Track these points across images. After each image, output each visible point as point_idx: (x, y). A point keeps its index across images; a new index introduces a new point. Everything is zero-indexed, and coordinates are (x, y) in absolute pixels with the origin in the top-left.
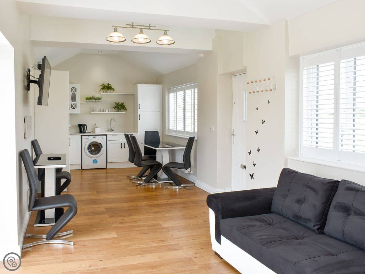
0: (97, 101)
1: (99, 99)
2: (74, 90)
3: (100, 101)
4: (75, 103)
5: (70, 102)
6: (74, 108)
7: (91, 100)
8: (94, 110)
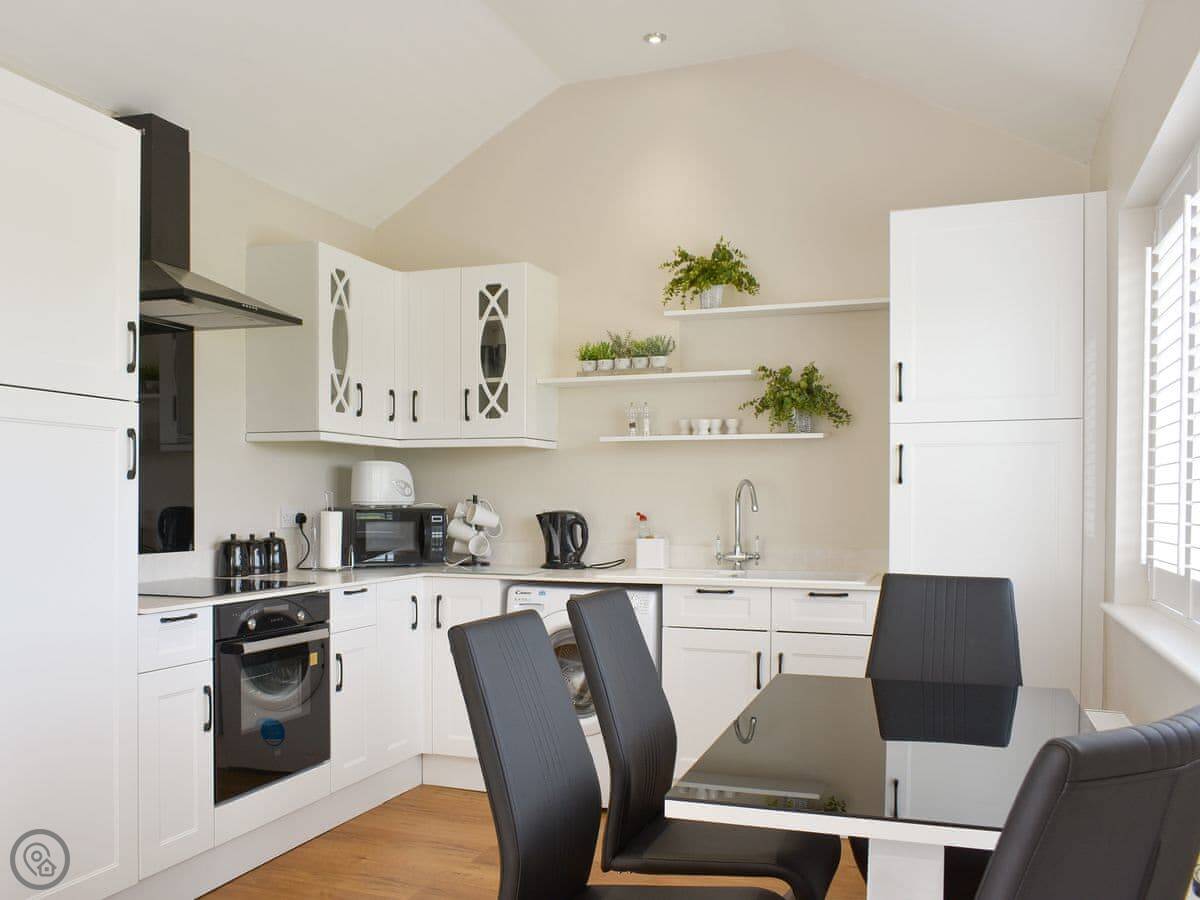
0: (641, 362)
1: (654, 349)
2: (493, 301)
3: (659, 361)
4: (503, 381)
5: (476, 377)
6: (493, 414)
7: (606, 364)
8: (632, 425)
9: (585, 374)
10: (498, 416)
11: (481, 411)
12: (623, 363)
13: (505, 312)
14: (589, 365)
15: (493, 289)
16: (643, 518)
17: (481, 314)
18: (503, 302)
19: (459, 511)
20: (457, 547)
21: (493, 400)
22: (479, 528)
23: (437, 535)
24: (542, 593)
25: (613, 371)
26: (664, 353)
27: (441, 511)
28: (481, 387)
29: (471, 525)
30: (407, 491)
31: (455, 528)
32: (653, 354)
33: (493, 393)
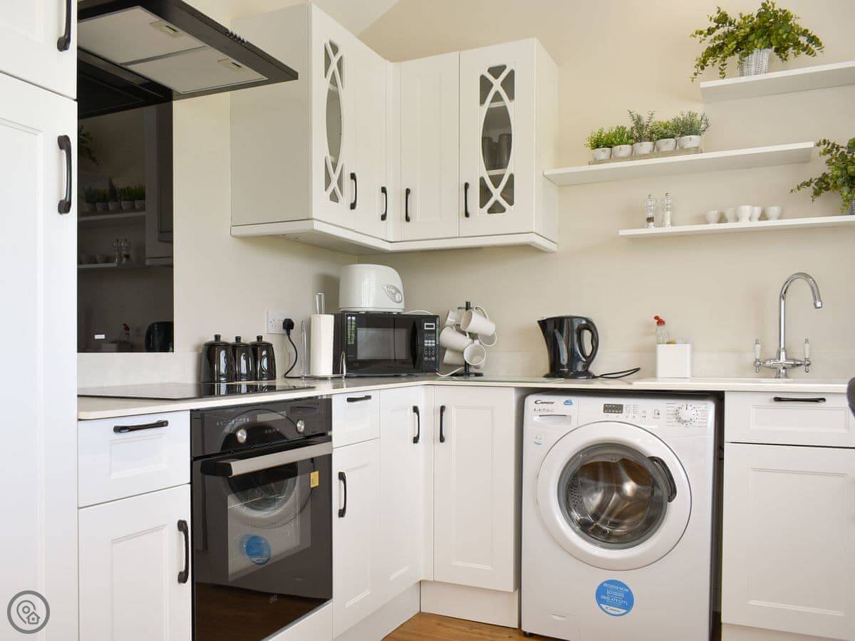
0: (668, 144)
1: (686, 128)
2: (497, 85)
3: (691, 141)
4: (507, 173)
5: (476, 169)
6: (496, 209)
7: (624, 150)
8: (650, 220)
9: (597, 161)
10: (503, 210)
11: (482, 206)
12: (646, 146)
13: (511, 97)
14: (603, 153)
15: (496, 71)
16: (660, 322)
17: (482, 102)
18: (509, 84)
19: (451, 320)
20: (448, 357)
21: (496, 194)
22: (473, 336)
23: (429, 343)
24: (567, 403)
25: (633, 156)
26: (697, 133)
27: (433, 319)
28: (482, 180)
29: (464, 333)
30: (398, 297)
31: (449, 337)
32: (683, 134)
33: (496, 186)
